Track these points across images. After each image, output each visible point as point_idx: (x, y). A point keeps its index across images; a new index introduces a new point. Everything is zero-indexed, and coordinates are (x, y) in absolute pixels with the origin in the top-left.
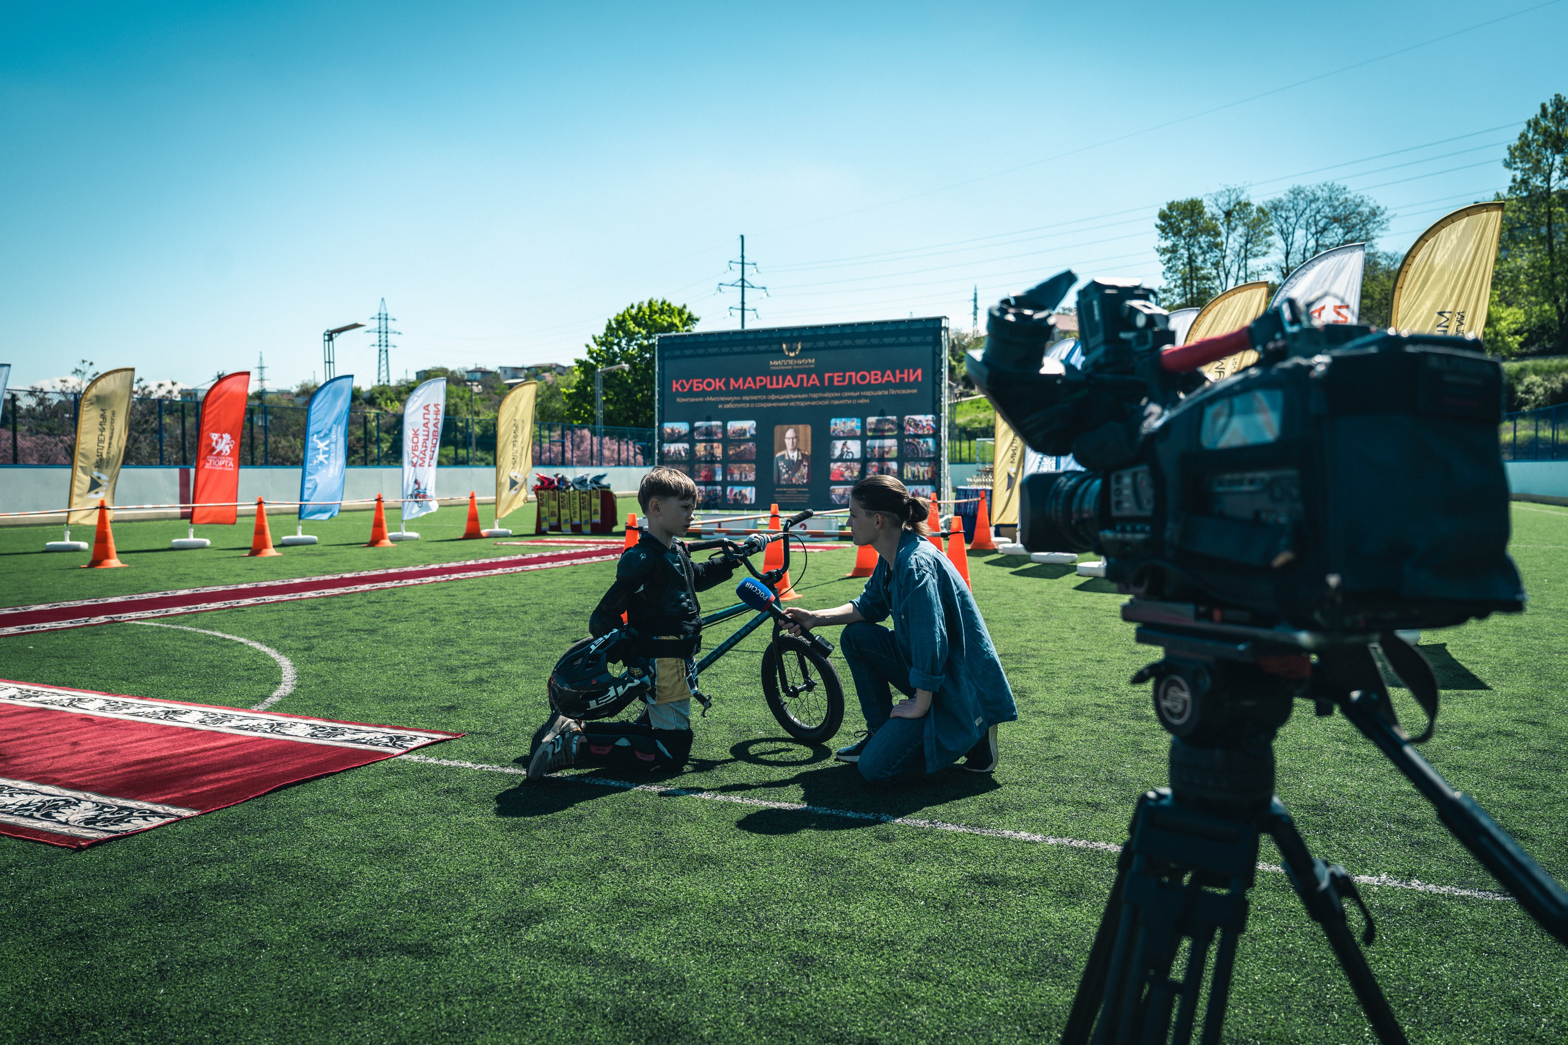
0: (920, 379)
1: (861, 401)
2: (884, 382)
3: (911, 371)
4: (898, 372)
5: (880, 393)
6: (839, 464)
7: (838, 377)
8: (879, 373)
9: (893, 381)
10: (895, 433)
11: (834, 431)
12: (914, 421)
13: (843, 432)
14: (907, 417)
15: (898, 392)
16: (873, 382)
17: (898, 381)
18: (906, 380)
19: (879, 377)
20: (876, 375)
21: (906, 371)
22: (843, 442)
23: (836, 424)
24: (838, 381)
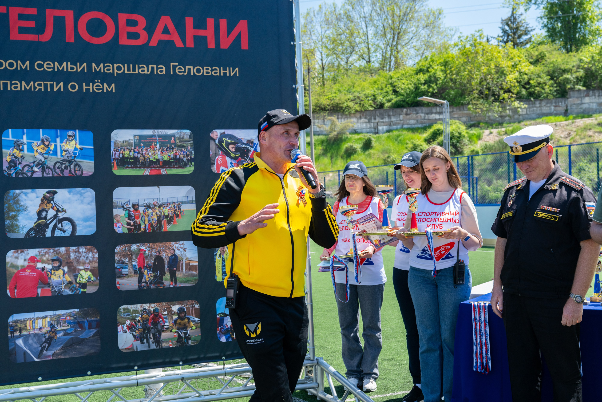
0: (245, 45)
1: (94, 88)
2: (154, 43)
3: (223, 23)
4: (189, 22)
5: (145, 70)
6: (33, 252)
7: (21, 17)
8: (142, 21)
9: (179, 44)
10: (189, 170)
11: (13, 164)
12: (236, 141)
13: (43, 166)
14: (217, 133)
15: (193, 70)
16: (124, 41)
17: (190, 44)
18: (212, 45)
19: (140, 29)
20: (131, 23)
21: (210, 22)
22: (42, 192)
23: (18, 146)
24: (22, 30)
